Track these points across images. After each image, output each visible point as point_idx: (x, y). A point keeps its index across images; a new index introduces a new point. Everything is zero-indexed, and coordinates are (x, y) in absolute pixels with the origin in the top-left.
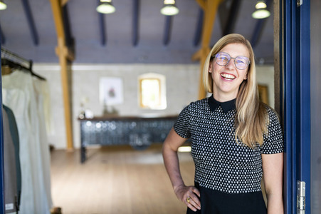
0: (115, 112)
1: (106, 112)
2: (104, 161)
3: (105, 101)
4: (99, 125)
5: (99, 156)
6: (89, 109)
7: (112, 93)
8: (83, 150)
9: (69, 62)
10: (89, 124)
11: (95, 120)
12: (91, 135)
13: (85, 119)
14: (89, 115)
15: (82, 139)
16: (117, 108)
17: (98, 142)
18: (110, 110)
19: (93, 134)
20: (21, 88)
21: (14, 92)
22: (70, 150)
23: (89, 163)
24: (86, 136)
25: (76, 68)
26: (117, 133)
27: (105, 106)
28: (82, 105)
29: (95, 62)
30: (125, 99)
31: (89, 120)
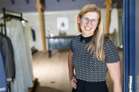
0: (65, 34)
1: (60, 34)
2: (60, 57)
3: (60, 28)
4: (56, 40)
5: (58, 54)
6: (52, 33)
7: (63, 25)
8: (50, 52)
9: (43, 11)
10: (52, 40)
11: (55, 38)
12: (53, 45)
13: (50, 38)
14: (52, 35)
15: (49, 47)
16: (66, 32)
17: (56, 48)
18: (62, 33)
19: (54, 44)
20: (15, 27)
21: (12, 29)
22: (45, 51)
23: (53, 58)
24: (51, 45)
25: (46, 13)
26: (65, 44)
27: (60, 31)
28: (48, 31)
29: (55, 10)
30: (70, 27)
31: (52, 38)
